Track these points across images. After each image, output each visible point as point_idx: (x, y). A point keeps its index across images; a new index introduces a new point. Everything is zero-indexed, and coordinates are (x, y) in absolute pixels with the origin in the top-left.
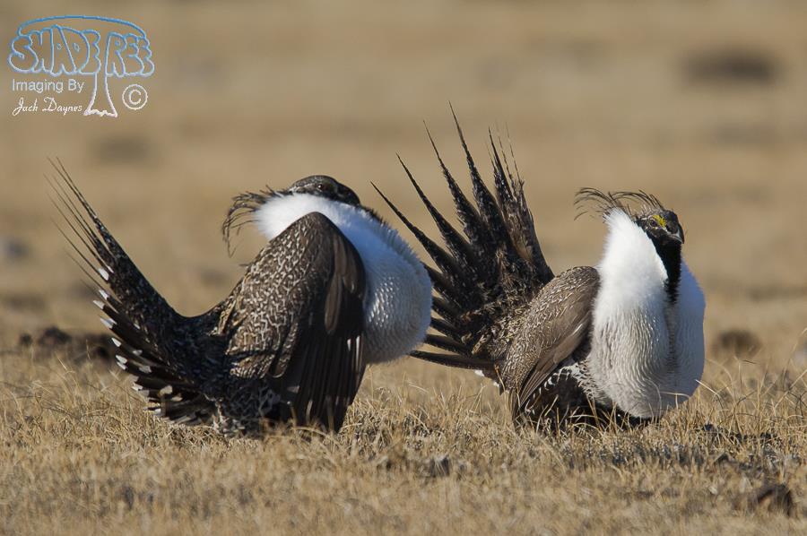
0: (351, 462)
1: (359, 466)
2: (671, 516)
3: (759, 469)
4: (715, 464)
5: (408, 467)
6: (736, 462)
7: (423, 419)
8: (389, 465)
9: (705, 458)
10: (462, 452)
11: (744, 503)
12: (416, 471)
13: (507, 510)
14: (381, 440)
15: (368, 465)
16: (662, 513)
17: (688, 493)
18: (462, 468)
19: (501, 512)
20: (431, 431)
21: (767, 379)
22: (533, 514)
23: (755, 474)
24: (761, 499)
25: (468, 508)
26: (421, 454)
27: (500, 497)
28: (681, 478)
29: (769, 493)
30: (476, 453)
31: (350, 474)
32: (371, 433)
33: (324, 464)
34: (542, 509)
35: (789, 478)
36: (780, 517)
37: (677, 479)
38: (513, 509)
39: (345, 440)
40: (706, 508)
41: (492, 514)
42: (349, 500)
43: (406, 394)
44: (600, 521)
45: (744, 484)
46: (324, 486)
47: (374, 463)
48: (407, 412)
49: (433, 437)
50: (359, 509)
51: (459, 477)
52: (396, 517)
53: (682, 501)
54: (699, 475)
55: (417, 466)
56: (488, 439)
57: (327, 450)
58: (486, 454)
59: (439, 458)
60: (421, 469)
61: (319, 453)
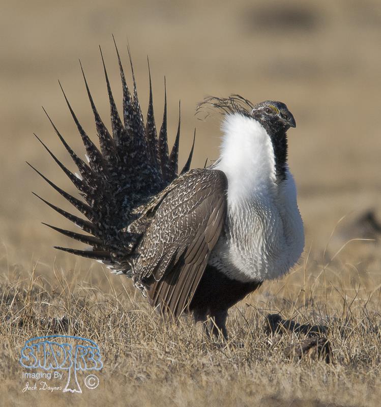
10: (78, 314)
11: (293, 352)
12: (42, 328)
14: (15, 304)
15: (6, 324)
17: (250, 345)
18: (77, 326)
26: (46, 316)
27: (106, 348)
30: (88, 314)
32: (8, 299)
38: (116, 357)
43: (34, 269)
47: (10, 322)
48: (34, 282)
49: (54, 303)
51: (76, 332)
53: (246, 350)
55: (43, 324)
59: (60, 318)
60: (46, 327)
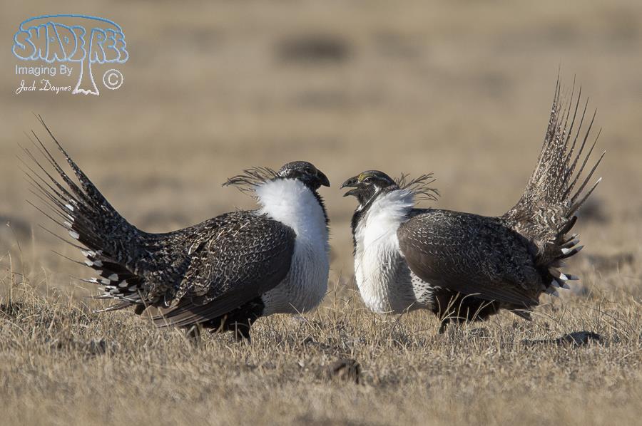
0: (31, 344)
1: (38, 346)
2: (269, 384)
3: (335, 348)
4: (302, 344)
5: (74, 347)
6: (318, 343)
7: (85, 311)
8: (60, 346)
9: (295, 340)
10: (114, 337)
11: (324, 373)
12: (80, 350)
13: (148, 379)
14: (54, 327)
15: (45, 346)
16: (263, 381)
17: (282, 366)
18: (114, 347)
19: (143, 380)
20: (91, 320)
21: (341, 281)
22: (167, 383)
23: (333, 352)
24: (337, 370)
25: (119, 377)
26: (84, 338)
27: (142, 369)
28: (277, 355)
29: (343, 366)
30: (125, 336)
31: (30, 352)
32: (47, 322)
33: (12, 345)
34: (175, 379)
35: (358, 355)
36: (351, 384)
37: (274, 355)
38: (152, 378)
39: (28, 327)
40: (296, 378)
41: (137, 382)
42: (31, 371)
43: (72, 293)
44: (217, 387)
45: (324, 359)
46: (12, 361)
47: (49, 344)
48: (72, 305)
49: (92, 325)
50: (38, 378)
51: (113, 354)
52: (66, 385)
53: (278, 372)
54: (290, 353)
55: (81, 346)
56: (134, 326)
57: (14, 335)
58: (133, 337)
59: (97, 340)
60: (84, 349)
61: (8, 337)
